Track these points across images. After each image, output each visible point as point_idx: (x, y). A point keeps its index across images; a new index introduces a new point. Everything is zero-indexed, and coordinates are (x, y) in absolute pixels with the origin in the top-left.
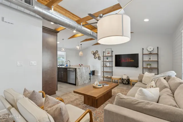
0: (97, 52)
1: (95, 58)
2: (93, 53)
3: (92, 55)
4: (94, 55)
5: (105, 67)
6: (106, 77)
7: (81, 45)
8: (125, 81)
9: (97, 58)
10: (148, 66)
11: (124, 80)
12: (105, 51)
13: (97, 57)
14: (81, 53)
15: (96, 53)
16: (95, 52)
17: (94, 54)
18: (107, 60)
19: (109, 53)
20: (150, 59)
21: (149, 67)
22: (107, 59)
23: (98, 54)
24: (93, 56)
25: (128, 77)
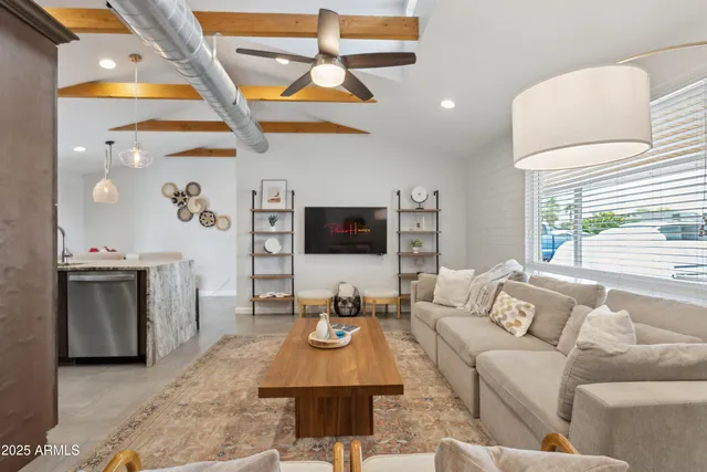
0: (193, 190)
1: (184, 215)
2: (170, 191)
3: (170, 201)
4: (175, 201)
5: (262, 256)
6: (266, 302)
7: (110, 143)
8: (350, 305)
9: (196, 218)
10: (415, 248)
11: (344, 302)
12: (258, 190)
13: (192, 214)
14: (102, 188)
15: (190, 195)
16: (182, 188)
17: (180, 199)
18: (273, 229)
19: (278, 200)
20: (418, 225)
21: (416, 250)
22: (272, 221)
23: (197, 202)
24: (175, 208)
25: (356, 289)
